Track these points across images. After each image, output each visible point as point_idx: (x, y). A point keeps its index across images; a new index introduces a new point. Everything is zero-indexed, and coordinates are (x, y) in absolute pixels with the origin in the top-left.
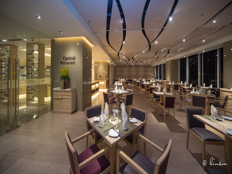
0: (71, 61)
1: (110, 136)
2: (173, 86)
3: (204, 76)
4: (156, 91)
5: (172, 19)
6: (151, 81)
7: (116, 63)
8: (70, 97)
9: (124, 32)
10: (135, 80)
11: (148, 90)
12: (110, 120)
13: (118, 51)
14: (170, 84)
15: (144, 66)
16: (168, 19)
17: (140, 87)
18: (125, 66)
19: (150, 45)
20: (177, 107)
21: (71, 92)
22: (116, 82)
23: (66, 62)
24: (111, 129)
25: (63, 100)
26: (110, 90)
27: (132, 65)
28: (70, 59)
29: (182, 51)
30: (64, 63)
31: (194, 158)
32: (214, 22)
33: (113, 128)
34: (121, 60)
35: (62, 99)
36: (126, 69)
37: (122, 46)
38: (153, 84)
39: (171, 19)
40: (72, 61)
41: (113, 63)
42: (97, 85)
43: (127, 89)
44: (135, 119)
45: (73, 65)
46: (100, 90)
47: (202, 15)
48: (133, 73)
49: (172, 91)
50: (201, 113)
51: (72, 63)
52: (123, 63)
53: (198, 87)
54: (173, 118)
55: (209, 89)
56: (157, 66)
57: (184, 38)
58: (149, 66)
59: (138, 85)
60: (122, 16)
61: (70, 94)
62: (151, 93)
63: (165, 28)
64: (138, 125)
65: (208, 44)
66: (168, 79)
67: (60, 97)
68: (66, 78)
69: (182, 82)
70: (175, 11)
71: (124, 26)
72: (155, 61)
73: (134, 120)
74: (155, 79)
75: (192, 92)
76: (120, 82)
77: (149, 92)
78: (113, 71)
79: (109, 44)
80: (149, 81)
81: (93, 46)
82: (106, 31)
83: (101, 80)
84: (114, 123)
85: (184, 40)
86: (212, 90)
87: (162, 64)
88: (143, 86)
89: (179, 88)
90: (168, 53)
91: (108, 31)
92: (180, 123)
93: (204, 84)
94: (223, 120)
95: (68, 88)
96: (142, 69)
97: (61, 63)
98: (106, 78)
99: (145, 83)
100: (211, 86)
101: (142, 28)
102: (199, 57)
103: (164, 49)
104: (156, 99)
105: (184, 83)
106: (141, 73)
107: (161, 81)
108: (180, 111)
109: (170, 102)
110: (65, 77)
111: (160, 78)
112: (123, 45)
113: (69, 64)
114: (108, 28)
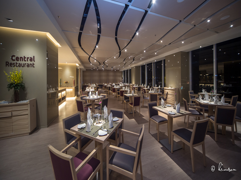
0: (26, 62)
1: (100, 136)
2: (137, 89)
3: (156, 79)
4: (126, 93)
5: (139, 34)
6: (120, 85)
7: (85, 67)
8: (28, 112)
9: (99, 37)
10: (106, 85)
11: (118, 93)
12: (95, 124)
13: (90, 55)
14: (135, 86)
15: (114, 70)
16: (135, 33)
17: (112, 91)
18: (94, 70)
19: (120, 52)
20: (141, 104)
21: (29, 105)
22: (87, 88)
23: (17, 63)
24: (99, 130)
25: (13, 118)
26: (84, 97)
27: (102, 70)
28: (26, 59)
29: (143, 59)
30: (13, 65)
31: (153, 137)
32: (162, 41)
33: (100, 129)
34: (91, 64)
35: (11, 117)
36: (96, 74)
37: (94, 49)
38: (123, 87)
39: (137, 34)
40: (29, 62)
41: (82, 67)
42: (64, 93)
43: (101, 94)
44: (116, 117)
45: (31, 68)
46: (67, 99)
47: (155, 35)
48: (104, 78)
49: (137, 92)
50: (156, 105)
51: (28, 66)
52: (93, 67)
53: (152, 88)
54: (139, 114)
55: (159, 89)
56: (124, 71)
57: (144, 50)
58: (118, 71)
59: (110, 90)
60: (99, 21)
61: (28, 107)
62: (122, 95)
63: (133, 39)
64: (119, 122)
65: (158, 56)
66: (134, 83)
67: (9, 114)
68: (19, 86)
69: (143, 84)
70: (141, 29)
71: (99, 31)
72: (123, 66)
73: (116, 119)
74: (123, 83)
75: (150, 92)
76: (92, 88)
77: (120, 95)
78: (82, 76)
79: (80, 46)
80: (119, 85)
81: (60, 46)
82: (79, 31)
83: (67, 87)
84: (100, 125)
85: (145, 51)
86: (160, 89)
87: (129, 69)
88: (114, 90)
89: (141, 89)
90: (134, 60)
91: (81, 31)
92: (144, 116)
93: (156, 85)
94: (167, 107)
95: (22, 100)
96: (111, 74)
97: (6, 64)
98: (74, 83)
99: (115, 87)
100: (160, 86)
101: (116, 36)
102: (153, 64)
103: (131, 56)
104: (126, 100)
105: (144, 85)
106: (111, 78)
107: (128, 84)
108: (143, 107)
109: (137, 101)
110: (17, 84)
111: (127, 82)
112: (96, 49)
113: (23, 67)
114: (82, 29)
